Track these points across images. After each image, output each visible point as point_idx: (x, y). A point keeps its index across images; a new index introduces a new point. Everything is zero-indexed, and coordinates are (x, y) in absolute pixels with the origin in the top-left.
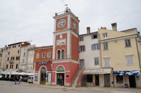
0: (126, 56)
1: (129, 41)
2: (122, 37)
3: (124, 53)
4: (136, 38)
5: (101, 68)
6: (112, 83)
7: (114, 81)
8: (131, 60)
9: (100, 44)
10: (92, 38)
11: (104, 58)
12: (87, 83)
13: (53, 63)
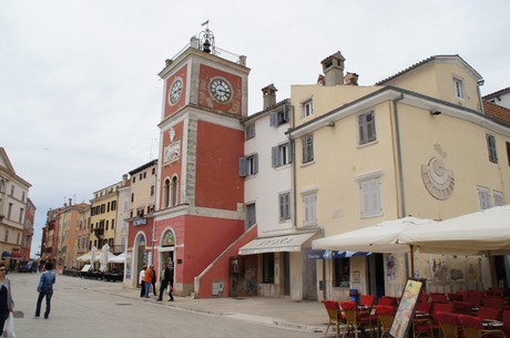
0: (361, 181)
1: (370, 118)
2: (345, 106)
3: (354, 168)
4: (395, 101)
5: (294, 231)
6: (321, 288)
7: (327, 279)
8: (374, 195)
9: (292, 141)
10: (272, 124)
11: (304, 194)
12: (261, 285)
13: (157, 219)
